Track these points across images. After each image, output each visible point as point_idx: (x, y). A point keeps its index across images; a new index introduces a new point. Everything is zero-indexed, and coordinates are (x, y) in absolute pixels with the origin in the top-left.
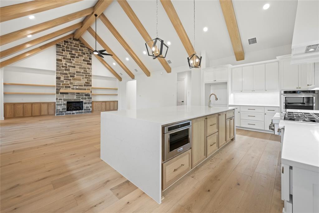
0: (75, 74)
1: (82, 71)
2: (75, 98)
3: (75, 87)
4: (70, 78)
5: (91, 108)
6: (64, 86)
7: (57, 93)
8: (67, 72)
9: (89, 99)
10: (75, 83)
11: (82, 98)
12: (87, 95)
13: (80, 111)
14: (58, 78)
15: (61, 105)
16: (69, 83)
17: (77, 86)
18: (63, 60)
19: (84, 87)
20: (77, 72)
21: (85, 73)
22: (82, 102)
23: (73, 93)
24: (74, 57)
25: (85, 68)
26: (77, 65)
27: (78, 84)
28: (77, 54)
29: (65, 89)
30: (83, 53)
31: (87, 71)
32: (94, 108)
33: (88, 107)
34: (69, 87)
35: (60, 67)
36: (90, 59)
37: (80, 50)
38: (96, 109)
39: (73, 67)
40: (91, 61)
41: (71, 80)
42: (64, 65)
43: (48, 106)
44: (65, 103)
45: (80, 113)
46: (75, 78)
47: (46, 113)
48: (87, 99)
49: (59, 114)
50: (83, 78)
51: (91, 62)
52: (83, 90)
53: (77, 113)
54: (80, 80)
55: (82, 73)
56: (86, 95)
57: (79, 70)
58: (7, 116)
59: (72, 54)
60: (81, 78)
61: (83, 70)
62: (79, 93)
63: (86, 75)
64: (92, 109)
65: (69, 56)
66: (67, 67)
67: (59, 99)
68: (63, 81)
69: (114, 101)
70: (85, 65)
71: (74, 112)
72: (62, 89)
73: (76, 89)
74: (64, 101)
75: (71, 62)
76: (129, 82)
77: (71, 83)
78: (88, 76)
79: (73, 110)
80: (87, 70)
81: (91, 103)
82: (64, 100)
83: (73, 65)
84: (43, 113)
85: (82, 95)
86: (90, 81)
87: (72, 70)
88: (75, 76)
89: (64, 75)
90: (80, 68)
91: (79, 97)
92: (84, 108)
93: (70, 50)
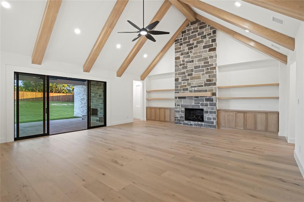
0: (193, 71)
1: (202, 63)
2: (193, 104)
3: (193, 88)
4: (188, 77)
5: (215, 121)
6: (182, 88)
8: (185, 70)
9: (211, 106)
10: (193, 83)
11: (202, 105)
12: (209, 99)
13: (199, 123)
14: (177, 80)
15: (179, 112)
16: (186, 84)
17: (195, 87)
19: (204, 88)
20: (196, 67)
21: (206, 66)
22: (203, 110)
23: (190, 98)
24: (192, 48)
25: (206, 58)
26: (196, 57)
27: (197, 84)
29: (183, 92)
30: (203, 37)
31: (208, 62)
32: (222, 121)
33: (211, 119)
34: (187, 89)
35: (178, 67)
36: (214, 41)
37: (199, 34)
38: (225, 124)
39: (190, 62)
42: (182, 63)
43: (170, 112)
46: (193, 76)
48: (209, 106)
49: (177, 123)
50: (203, 74)
51: (215, 46)
52: (203, 92)
53: (195, 125)
54: (199, 78)
55: (203, 67)
56: (207, 100)
59: (190, 45)
60: (200, 74)
62: (198, 97)
63: (208, 69)
64: (219, 123)
65: (186, 49)
66: (184, 64)
67: (177, 105)
69: (266, 113)
70: (206, 53)
71: (192, 123)
72: (180, 92)
73: (195, 91)
75: (189, 56)
77: (189, 84)
78: (210, 68)
80: (209, 60)
81: (214, 112)
82: (182, 106)
85: (202, 100)
86: (213, 77)
87: (190, 66)
88: (193, 73)
89: (181, 75)
90: (199, 61)
91: (198, 103)
92: (205, 119)
93: (187, 40)
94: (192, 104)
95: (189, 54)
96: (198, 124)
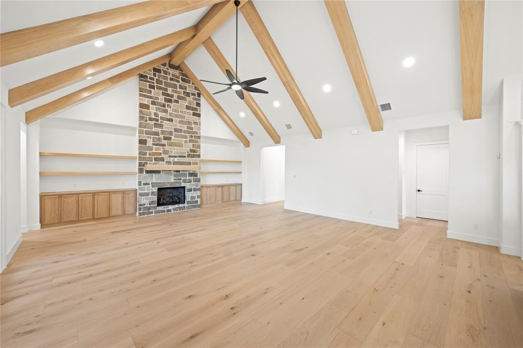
1: (185, 128)
2: (172, 181)
3: (172, 159)
4: (164, 142)
5: (199, 200)
6: (153, 157)
7: (141, 171)
8: (158, 130)
9: (196, 182)
10: (172, 152)
11: (185, 181)
12: (193, 174)
13: (181, 205)
14: (142, 142)
15: (147, 194)
16: (161, 152)
17: (175, 157)
18: (151, 106)
19: (187, 160)
20: (176, 130)
21: (189, 133)
22: (184, 187)
23: (168, 172)
24: (170, 101)
25: (189, 123)
26: (176, 116)
27: (178, 153)
28: (175, 95)
29: (155, 164)
30: (185, 94)
31: (192, 129)
32: (204, 198)
33: (195, 198)
34: (162, 159)
35: (146, 121)
36: (198, 105)
37: (181, 87)
38: (206, 201)
39: (169, 120)
40: (200, 109)
41: (165, 145)
42: (153, 116)
43: (123, 198)
44: (154, 191)
45: (180, 208)
46: (172, 141)
47: (120, 212)
48: (192, 183)
49: (143, 214)
50: (186, 142)
51: (200, 112)
52: (186, 165)
53: (175, 209)
54: (180, 145)
55: (185, 132)
56: (191, 175)
57: (179, 126)
58: (47, 222)
59: (168, 95)
60: (182, 141)
61: (186, 126)
62: (179, 171)
63: (192, 136)
64: (202, 201)
65: (161, 99)
66: (157, 120)
67: (144, 184)
68: (151, 149)
69: (236, 185)
70: (188, 116)
71: (170, 207)
72: (150, 163)
73: (175, 163)
74: (153, 187)
75: (166, 111)
76: (264, 148)
77: (166, 152)
78: (195, 138)
79: (168, 205)
80: (193, 126)
81: (199, 189)
82: (153, 185)
83: (169, 117)
84: (113, 213)
85: (185, 175)
86: (198, 148)
87: (167, 126)
88: (173, 137)
89: (152, 136)
90: (181, 122)
91: (179, 179)
92: (188, 199)
93: (163, 86)
94: (169, 181)
95: (166, 108)
96: (179, 207)
